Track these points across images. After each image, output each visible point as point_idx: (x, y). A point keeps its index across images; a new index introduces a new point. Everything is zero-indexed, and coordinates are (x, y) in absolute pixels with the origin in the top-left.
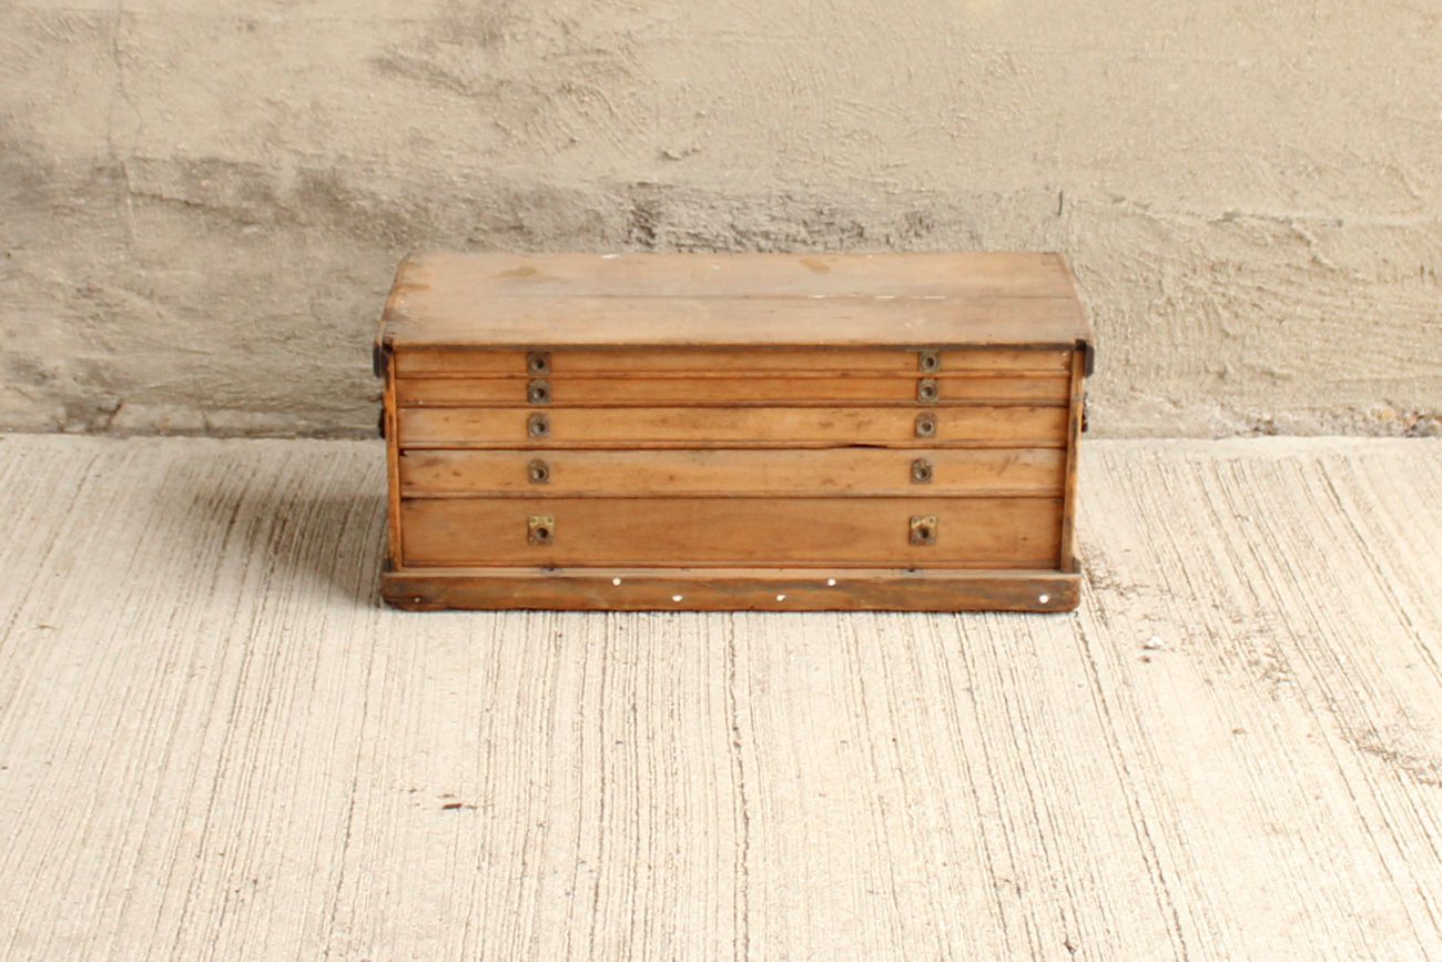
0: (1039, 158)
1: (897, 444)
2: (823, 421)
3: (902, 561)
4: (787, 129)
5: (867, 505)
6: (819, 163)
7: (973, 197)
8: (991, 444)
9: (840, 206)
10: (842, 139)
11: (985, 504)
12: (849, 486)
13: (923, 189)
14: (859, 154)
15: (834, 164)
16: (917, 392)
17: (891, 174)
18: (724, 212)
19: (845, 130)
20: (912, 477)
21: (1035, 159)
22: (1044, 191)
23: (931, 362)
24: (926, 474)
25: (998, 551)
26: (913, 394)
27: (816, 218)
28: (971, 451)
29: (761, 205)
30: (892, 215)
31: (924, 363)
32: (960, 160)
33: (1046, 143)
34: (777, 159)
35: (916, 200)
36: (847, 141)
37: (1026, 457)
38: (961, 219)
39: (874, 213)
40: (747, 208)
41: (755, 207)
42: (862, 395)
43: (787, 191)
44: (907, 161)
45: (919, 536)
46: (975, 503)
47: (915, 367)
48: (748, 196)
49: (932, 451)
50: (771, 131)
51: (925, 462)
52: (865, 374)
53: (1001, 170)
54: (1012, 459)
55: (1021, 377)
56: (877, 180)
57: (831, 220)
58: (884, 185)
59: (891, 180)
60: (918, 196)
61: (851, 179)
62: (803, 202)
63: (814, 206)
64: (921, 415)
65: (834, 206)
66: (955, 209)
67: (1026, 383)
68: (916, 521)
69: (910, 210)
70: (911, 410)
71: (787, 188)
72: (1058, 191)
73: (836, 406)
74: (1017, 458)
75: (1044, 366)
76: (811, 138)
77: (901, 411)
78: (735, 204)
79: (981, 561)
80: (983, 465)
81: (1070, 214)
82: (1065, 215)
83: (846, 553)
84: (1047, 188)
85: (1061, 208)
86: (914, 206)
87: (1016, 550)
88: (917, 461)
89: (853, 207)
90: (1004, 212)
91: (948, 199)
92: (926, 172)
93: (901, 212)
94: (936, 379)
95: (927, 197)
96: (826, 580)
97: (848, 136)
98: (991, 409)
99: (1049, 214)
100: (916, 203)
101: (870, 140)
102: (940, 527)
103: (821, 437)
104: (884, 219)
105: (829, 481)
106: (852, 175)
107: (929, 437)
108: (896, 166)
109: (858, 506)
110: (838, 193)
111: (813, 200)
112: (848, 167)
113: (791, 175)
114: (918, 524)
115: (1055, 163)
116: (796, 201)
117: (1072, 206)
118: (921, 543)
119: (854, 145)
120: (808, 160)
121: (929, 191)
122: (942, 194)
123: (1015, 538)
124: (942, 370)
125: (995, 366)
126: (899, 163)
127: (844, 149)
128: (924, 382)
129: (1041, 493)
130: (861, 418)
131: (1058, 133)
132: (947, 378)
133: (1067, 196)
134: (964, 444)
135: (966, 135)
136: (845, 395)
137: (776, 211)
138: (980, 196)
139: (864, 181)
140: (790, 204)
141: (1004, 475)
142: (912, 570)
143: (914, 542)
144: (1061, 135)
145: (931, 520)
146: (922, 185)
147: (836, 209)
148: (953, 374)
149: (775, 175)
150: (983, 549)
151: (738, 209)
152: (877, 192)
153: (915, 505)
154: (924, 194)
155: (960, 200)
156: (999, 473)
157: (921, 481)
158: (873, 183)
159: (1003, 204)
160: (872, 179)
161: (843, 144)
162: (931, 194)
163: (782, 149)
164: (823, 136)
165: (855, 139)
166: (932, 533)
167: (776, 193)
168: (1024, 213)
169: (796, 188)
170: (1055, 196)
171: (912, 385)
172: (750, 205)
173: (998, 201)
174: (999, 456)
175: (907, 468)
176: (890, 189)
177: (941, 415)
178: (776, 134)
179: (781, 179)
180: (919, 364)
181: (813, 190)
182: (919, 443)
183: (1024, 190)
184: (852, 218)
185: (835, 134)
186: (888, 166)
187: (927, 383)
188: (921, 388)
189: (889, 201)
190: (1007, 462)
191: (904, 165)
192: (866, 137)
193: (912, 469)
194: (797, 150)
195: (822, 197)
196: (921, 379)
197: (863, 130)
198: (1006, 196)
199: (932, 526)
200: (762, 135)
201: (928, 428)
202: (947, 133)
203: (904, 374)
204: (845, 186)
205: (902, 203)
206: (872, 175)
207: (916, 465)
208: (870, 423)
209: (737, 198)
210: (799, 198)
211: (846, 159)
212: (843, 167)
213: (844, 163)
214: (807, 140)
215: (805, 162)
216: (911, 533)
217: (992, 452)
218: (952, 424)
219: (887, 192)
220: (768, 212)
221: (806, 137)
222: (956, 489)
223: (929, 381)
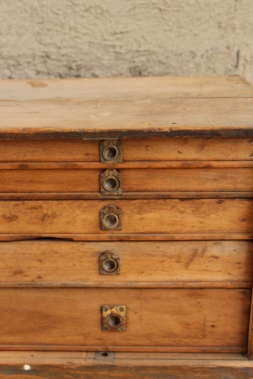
0: (223, 25)
1: (82, 236)
2: (8, 215)
3: (96, 345)
4: (42, 6)
5: (59, 295)
6: (67, 31)
7: (176, 55)
8: (178, 236)
9: (83, 63)
10: (82, 13)
11: (173, 294)
12: (39, 277)
13: (141, 49)
14: (95, 24)
15: (78, 32)
16: (101, 184)
17: (118, 39)
18: (4, 68)
19: (84, 6)
20: (101, 269)
21: (219, 27)
22: (226, 50)
23: (113, 153)
24: (114, 266)
25: (187, 337)
26: (96, 187)
27: (67, 72)
28: (158, 244)
29: (29, 63)
30: (119, 68)
31: (106, 154)
32: (167, 28)
33: (227, 14)
34: (37, 29)
35: (136, 57)
36: (86, 14)
37: (214, 250)
38: (168, 71)
39: (108, 68)
40: (20, 65)
41: (25, 65)
42: (44, 188)
43: (46, 52)
44: (128, 29)
45: (111, 323)
46: (164, 294)
47: (96, 158)
48: (19, 56)
49: (119, 243)
50: (32, 8)
51: (112, 254)
52: (45, 165)
53: (195, 35)
54: (199, 252)
55: (208, 168)
56: (109, 43)
57: (78, 73)
58: (113, 46)
59: (118, 43)
60: (137, 54)
61: (90, 43)
62: (58, 60)
63: (65, 63)
64: (105, 208)
65: (79, 63)
66: (164, 64)
67: (212, 174)
68: (106, 311)
69: (133, 65)
70: (95, 202)
71: (46, 49)
72: (236, 50)
73: (18, 199)
74: (204, 251)
75: (232, 156)
76: (60, 13)
77: (85, 204)
78: (11, 62)
79: (171, 345)
80: (171, 257)
81: (244, 66)
82: (241, 67)
83: (43, 338)
84: (228, 48)
85: (238, 62)
86: (134, 62)
87: (204, 336)
88: (103, 254)
89: (93, 63)
90: (198, 65)
91: (158, 57)
92: (143, 37)
93: (126, 66)
94: (118, 170)
95: (144, 55)
96: (22, 365)
97: (87, 11)
98: (177, 201)
99: (230, 67)
100: (136, 60)
101: (102, 14)
102: (131, 315)
103: (7, 230)
104: (115, 72)
105: (20, 272)
106: (91, 40)
107: (115, 229)
108: (122, 33)
109: (51, 295)
110: (82, 53)
111: (64, 58)
112: (87, 34)
113: (48, 40)
114: (109, 312)
115: (234, 29)
116: (53, 60)
117: (246, 61)
118: (113, 330)
119: (91, 17)
120: (60, 29)
121: (144, 51)
122: (154, 53)
123: (204, 325)
124: (124, 161)
125: (181, 156)
126: (124, 30)
127: (84, 21)
128: (106, 172)
129: (229, 285)
130: (45, 211)
131: (236, 6)
132: (130, 169)
133: (242, 54)
134: (150, 237)
135: (170, 9)
136: (26, 187)
137: (40, 67)
138: (181, 54)
139: (99, 44)
140: (49, 61)
141: (191, 267)
142: (105, 355)
143: (106, 329)
144: (238, 7)
145: (122, 310)
146: (140, 46)
147: (81, 65)
148: (136, 165)
149: (37, 40)
150: (173, 335)
151: (13, 66)
152: (108, 52)
153: (105, 295)
154: (142, 53)
155: (167, 57)
156: (187, 265)
157: (109, 273)
158: (106, 45)
159: (197, 59)
160: (104, 43)
161: (83, 17)
162: (146, 53)
163: (41, 20)
164: (69, 11)
165: (91, 13)
166: (123, 321)
167: (38, 53)
168: (212, 66)
169: (52, 50)
170: (234, 54)
171: (95, 176)
172: (21, 62)
173: (193, 58)
174: (187, 249)
175: (95, 259)
176: (118, 50)
177: (126, 208)
178: (36, 10)
179: (41, 43)
180: (101, 155)
181: (63, 51)
182: (104, 235)
183: (212, 49)
184: (92, 72)
185: (77, 9)
186: (116, 33)
187: (110, 175)
188: (104, 180)
189: (117, 59)
190: (195, 254)
191: (127, 32)
192: (99, 11)
193: (100, 261)
194: (50, 22)
195: (70, 57)
196: (104, 170)
197: (97, 6)
198: (199, 54)
199: (122, 314)
200: (26, 10)
201: (113, 221)
202: (157, 8)
203: (84, 165)
204: (86, 48)
205: (126, 60)
206: (105, 40)
207: (103, 258)
208: (54, 216)
209: (12, 58)
210: (54, 57)
211: (86, 28)
212: (85, 34)
213: (84, 31)
214: (57, 14)
215: (57, 31)
216: (102, 320)
217: (178, 245)
218: (138, 216)
219: (116, 52)
220: (34, 68)
221: (57, 12)
222: (144, 280)
223: (111, 173)
